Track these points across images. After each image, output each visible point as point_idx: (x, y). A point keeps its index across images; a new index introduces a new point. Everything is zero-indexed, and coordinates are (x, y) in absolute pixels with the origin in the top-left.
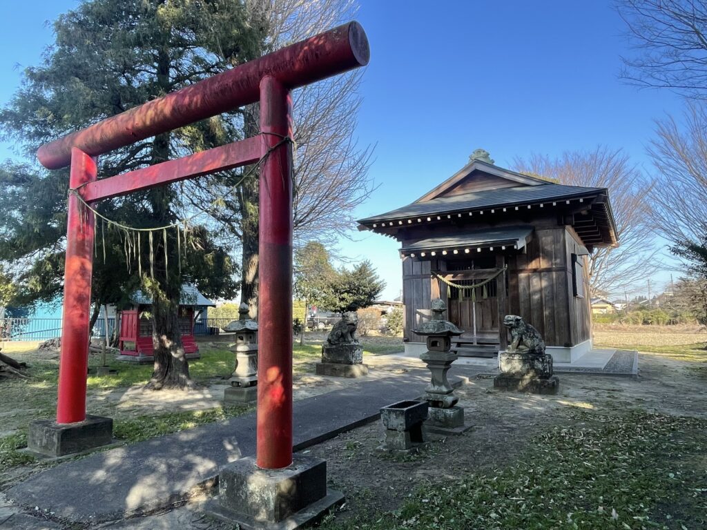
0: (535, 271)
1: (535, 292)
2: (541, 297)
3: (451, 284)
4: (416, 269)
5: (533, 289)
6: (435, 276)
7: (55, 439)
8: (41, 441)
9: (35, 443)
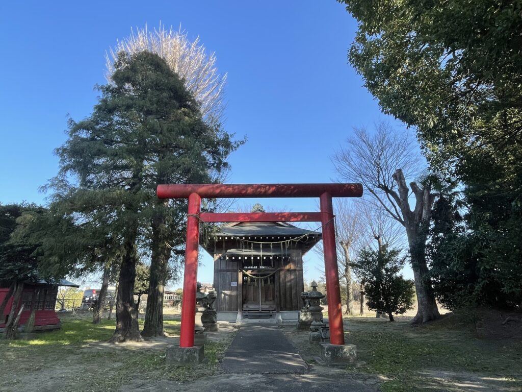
0: (288, 270)
1: (288, 282)
2: (291, 284)
3: (250, 275)
4: (223, 266)
5: (287, 280)
6: (241, 271)
7: (196, 355)
8: (182, 358)
9: (176, 361)
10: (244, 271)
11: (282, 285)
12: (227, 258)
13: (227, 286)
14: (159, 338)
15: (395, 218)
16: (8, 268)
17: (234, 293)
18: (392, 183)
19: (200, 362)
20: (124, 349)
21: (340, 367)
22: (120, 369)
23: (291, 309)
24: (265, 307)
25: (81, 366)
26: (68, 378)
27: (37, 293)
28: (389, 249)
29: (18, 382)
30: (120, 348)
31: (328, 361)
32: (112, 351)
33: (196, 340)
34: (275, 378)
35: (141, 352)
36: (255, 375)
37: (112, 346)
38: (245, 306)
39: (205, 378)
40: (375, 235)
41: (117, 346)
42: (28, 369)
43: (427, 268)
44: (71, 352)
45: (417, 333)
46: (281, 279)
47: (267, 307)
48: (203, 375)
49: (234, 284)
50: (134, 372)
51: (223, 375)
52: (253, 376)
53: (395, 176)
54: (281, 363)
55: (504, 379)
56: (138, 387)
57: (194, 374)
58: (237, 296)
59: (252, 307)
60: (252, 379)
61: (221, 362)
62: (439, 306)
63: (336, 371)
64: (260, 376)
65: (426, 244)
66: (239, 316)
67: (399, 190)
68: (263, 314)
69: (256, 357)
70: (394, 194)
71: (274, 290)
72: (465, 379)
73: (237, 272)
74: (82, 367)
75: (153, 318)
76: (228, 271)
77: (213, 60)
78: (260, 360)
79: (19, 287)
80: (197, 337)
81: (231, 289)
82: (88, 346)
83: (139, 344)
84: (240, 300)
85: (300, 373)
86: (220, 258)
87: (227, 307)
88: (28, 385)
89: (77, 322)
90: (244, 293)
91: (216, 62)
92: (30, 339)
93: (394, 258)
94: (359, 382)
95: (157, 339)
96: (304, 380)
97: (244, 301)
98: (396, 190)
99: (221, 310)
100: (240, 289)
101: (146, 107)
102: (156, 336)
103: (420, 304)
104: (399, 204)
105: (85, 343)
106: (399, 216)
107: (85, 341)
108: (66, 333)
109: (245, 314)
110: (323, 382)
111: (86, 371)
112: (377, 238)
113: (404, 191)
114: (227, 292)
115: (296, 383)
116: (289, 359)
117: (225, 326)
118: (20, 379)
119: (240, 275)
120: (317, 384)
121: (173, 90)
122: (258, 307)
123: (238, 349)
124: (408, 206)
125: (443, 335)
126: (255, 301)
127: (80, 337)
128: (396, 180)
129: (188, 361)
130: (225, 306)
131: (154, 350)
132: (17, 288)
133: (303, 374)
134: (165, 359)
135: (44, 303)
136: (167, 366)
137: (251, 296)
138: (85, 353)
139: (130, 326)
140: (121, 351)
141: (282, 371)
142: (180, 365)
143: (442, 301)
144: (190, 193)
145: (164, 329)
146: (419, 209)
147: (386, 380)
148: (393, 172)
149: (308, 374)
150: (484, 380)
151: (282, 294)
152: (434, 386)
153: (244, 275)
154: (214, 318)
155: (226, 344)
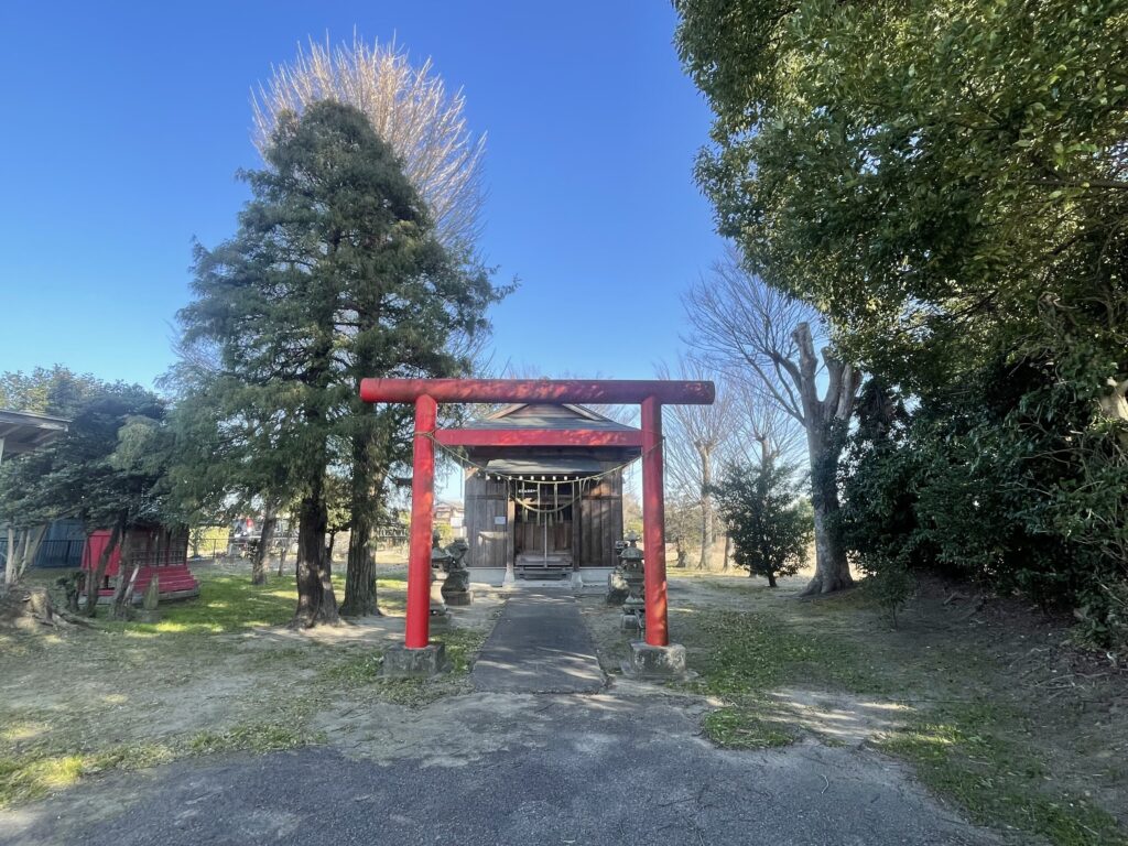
0: (597, 497)
1: (596, 517)
2: (601, 522)
3: (529, 508)
4: (479, 490)
5: (593, 514)
6: (513, 499)
7: (432, 660)
8: (409, 665)
9: (398, 669)
10: (519, 500)
11: (585, 522)
12: (488, 478)
13: (489, 524)
14: (370, 618)
15: (790, 411)
16: (108, 507)
17: (500, 535)
18: (790, 347)
19: (439, 669)
20: (315, 643)
21: (657, 681)
22: (311, 682)
23: (600, 564)
24: (556, 559)
25: (251, 677)
26: (234, 698)
27: (154, 538)
28: (778, 463)
29: (161, 704)
30: (305, 640)
31: (639, 670)
32: (294, 647)
33: (431, 626)
34: (552, 701)
35: (343, 648)
36: (523, 696)
37: (294, 635)
38: (519, 558)
39: (445, 699)
40: (756, 433)
41: (302, 636)
42: (169, 682)
43: (837, 502)
44: (228, 649)
45: (805, 616)
46: (584, 514)
47: (558, 559)
48: (442, 694)
49: (500, 521)
50: (335, 688)
51: (473, 695)
52: (519, 697)
53: (795, 335)
54: (564, 673)
55: (894, 707)
56: (343, 716)
57: (429, 692)
58: (505, 541)
59: (531, 559)
60: (516, 702)
61: (471, 670)
62: (852, 567)
63: (647, 688)
64: (530, 696)
65: (839, 462)
66: (509, 573)
67: (800, 361)
68: (551, 573)
69: (529, 662)
70: (790, 367)
71: (570, 532)
72: (836, 706)
73: (504, 499)
74: (253, 677)
75: (360, 586)
76: (491, 497)
77: (460, 103)
78: (533, 667)
79: (127, 536)
80: (434, 622)
81: (495, 528)
82: (253, 635)
83: (339, 632)
84: (510, 548)
85: (589, 693)
86: (475, 475)
87: (488, 559)
88: (177, 710)
89: (225, 580)
90: (518, 537)
91: (466, 107)
92: (154, 622)
93: (784, 480)
94: (677, 709)
95: (367, 620)
96: (594, 705)
97: (519, 549)
98: (795, 360)
99: (479, 565)
100: (511, 530)
101: (335, 224)
102: (364, 615)
103: (821, 561)
104: (800, 387)
105: (249, 629)
106: (796, 408)
107: (246, 624)
108: (211, 605)
109: (517, 572)
110: (622, 709)
111: (260, 686)
112: (761, 440)
113: (811, 364)
114: (487, 534)
115: (581, 711)
116: (580, 667)
117: (485, 593)
118: (162, 698)
119: (511, 507)
120: (613, 713)
121: (383, 187)
122: (542, 560)
123: (500, 645)
124: (813, 389)
125: (844, 621)
126: (537, 549)
127: (236, 617)
128: (797, 341)
129: (418, 669)
130: (486, 556)
131: (364, 644)
132: (124, 536)
133: (596, 694)
134: (382, 662)
135: (167, 554)
136: (386, 677)
137: (529, 541)
138: (252, 651)
139: (321, 601)
140: (310, 646)
141: (565, 688)
142: (405, 676)
143: (855, 561)
144: (418, 395)
145: (380, 601)
146: (832, 397)
147: (716, 707)
148: (793, 327)
149: (604, 693)
150: (863, 708)
151: (583, 538)
152: (786, 716)
153: (518, 508)
154: (463, 583)
155: (482, 633)
